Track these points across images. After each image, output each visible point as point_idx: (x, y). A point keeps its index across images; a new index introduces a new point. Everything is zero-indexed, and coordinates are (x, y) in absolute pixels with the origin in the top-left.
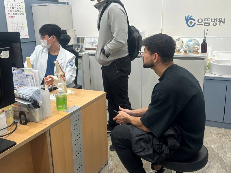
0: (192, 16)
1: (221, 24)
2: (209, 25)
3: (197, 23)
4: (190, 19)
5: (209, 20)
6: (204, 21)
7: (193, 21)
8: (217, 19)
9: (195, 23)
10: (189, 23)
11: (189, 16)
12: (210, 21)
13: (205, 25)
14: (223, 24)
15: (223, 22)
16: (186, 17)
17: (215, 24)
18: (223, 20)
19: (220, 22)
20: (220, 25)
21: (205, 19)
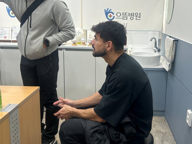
0: (111, 10)
1: (138, 18)
2: (127, 19)
3: (116, 17)
4: (109, 12)
5: (126, 14)
6: (122, 15)
7: (112, 14)
8: (134, 13)
9: (114, 17)
10: (109, 16)
11: (108, 9)
12: (128, 15)
13: (123, 19)
14: (139, 18)
15: (139, 17)
16: (105, 10)
17: (132, 18)
18: (139, 15)
19: (136, 17)
20: (136, 19)
21: (123, 13)
